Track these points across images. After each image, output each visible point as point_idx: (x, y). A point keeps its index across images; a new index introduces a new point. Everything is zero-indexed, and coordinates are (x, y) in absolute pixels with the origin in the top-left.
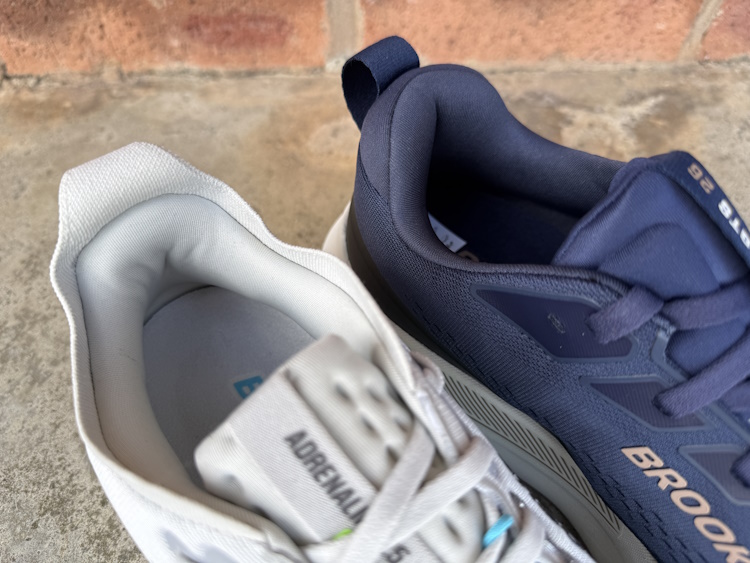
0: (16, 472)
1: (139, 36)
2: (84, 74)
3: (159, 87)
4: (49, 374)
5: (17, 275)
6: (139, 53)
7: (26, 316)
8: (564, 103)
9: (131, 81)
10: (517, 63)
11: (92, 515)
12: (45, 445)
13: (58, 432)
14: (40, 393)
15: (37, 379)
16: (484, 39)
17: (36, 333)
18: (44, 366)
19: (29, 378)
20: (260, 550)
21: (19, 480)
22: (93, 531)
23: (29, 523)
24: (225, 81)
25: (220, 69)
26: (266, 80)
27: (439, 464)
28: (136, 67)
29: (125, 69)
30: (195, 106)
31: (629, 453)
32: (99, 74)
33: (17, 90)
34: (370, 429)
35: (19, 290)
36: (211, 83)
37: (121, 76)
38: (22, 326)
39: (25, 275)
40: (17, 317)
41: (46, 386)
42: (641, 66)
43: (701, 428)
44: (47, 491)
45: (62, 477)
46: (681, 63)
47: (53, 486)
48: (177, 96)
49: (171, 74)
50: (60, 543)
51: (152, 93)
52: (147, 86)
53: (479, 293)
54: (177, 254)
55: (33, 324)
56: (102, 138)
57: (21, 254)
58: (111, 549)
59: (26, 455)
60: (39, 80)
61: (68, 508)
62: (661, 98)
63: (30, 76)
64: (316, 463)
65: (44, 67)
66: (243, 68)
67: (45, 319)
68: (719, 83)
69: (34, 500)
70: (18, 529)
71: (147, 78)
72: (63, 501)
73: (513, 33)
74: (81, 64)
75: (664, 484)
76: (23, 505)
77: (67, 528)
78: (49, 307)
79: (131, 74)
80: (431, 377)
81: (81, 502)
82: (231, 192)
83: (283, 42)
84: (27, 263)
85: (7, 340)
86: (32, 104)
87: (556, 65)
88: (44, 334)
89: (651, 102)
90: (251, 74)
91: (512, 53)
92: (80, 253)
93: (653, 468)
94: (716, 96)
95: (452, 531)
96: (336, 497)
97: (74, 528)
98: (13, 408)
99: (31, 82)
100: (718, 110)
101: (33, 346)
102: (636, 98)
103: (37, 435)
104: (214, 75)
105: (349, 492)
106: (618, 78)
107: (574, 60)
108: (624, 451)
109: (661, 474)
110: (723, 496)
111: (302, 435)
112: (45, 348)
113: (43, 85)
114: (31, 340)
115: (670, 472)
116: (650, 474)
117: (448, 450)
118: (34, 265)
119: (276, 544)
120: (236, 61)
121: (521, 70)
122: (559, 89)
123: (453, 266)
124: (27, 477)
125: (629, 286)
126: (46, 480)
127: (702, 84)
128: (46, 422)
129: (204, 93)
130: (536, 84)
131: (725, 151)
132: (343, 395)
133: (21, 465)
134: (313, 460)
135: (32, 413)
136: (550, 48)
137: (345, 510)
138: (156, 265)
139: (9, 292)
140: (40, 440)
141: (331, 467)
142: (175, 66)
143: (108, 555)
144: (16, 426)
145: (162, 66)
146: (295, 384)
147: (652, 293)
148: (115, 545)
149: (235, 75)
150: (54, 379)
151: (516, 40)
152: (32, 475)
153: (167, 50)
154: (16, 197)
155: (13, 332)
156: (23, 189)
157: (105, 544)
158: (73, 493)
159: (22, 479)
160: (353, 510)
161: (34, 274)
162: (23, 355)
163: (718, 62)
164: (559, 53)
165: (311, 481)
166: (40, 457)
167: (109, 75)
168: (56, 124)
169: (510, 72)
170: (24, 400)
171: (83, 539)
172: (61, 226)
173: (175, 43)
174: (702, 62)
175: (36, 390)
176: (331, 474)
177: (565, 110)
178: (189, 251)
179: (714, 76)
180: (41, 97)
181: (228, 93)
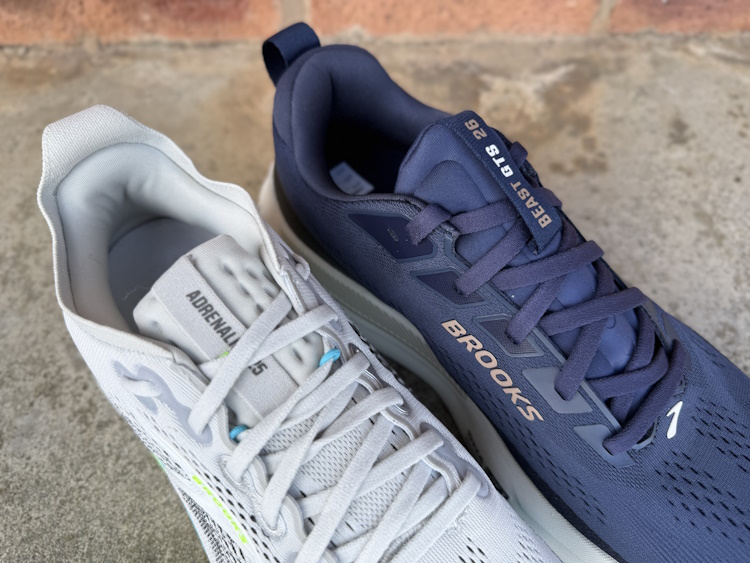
0: (16, 366)
1: (114, 11)
2: (67, 44)
3: (134, 56)
4: (41, 293)
5: (13, 217)
6: (115, 27)
7: (21, 249)
8: (485, 70)
9: (110, 51)
10: (446, 35)
11: (76, 396)
12: (39, 346)
13: (50, 336)
14: (35, 308)
15: (32, 297)
16: (417, 14)
17: (30, 261)
18: (37, 287)
19: (25, 297)
20: (169, 363)
21: (18, 372)
22: (77, 408)
23: (27, 403)
24: (192, 52)
25: (187, 41)
26: (226, 50)
27: (292, 315)
28: (113, 38)
29: (104, 40)
30: (165, 74)
31: (446, 325)
32: (80, 44)
33: (9, 58)
34: (246, 293)
35: (15, 228)
36: (179, 54)
37: (101, 46)
38: (18, 256)
39: (21, 216)
40: (14, 249)
41: (39, 303)
42: (559, 39)
43: (484, 303)
44: (40, 379)
45: (52, 370)
46: (594, 35)
47: (45, 376)
48: (148, 65)
49: (143, 45)
50: (51, 416)
51: (127, 61)
52: (123, 55)
53: (349, 216)
54: (132, 187)
55: (27, 255)
56: (84, 100)
57: (16, 199)
58: (91, 420)
59: (24, 353)
60: (28, 49)
61: (57, 391)
62: (571, 68)
63: (19, 46)
64: (207, 311)
65: (33, 38)
66: (208, 39)
67: (38, 251)
68: (625, 54)
69: (30, 386)
70: (19, 407)
71: (123, 48)
72: (53, 387)
73: (441, 9)
74: (65, 36)
75: (470, 347)
76: (23, 390)
77: (57, 406)
78: (40, 241)
79: (109, 45)
80: (299, 268)
81: (68, 387)
82: (169, 142)
83: (240, 17)
84: (21, 206)
85: (6, 267)
86: (23, 71)
87: (482, 38)
88: (37, 262)
89: (562, 71)
90: (215, 45)
91: (442, 26)
92: (59, 184)
93: (461, 336)
94: (621, 65)
95: (299, 358)
96: (220, 331)
97: (61, 405)
98: (13, 319)
99: (21, 51)
100: (620, 78)
101: (28, 272)
102: (550, 66)
103: (32, 339)
104: (182, 46)
105: (229, 329)
106: (536, 49)
107: (497, 33)
108: (443, 325)
109: (466, 339)
110: (503, 353)
111: (198, 293)
112: (37, 274)
113: (32, 54)
114: (26, 267)
115: (471, 337)
116: (461, 340)
117: (299, 308)
118: (27, 207)
119: (179, 359)
120: (200, 33)
121: (452, 42)
122: (483, 59)
123: (335, 198)
124: (25, 370)
125: (426, 204)
126: (40, 371)
127: (610, 54)
128: (40, 329)
129: (173, 62)
130: (464, 54)
131: (619, 113)
132: (229, 272)
133: (20, 360)
134: (205, 308)
135: (28, 323)
136: (475, 23)
137: (226, 340)
138: (117, 196)
139: (7, 230)
140: (35, 343)
141: (216, 313)
142: (147, 38)
143: (88, 425)
144: (15, 332)
145: (136, 37)
146: (195, 264)
147: (441, 208)
148: (94, 417)
149: (200, 46)
150: (45, 297)
151: (445, 15)
152: (29, 368)
153: (139, 24)
154: (11, 151)
155: (11, 262)
156: (16, 144)
157: (85, 417)
158: (62, 381)
159: (21, 371)
160: (231, 340)
161: (28, 215)
162: (19, 279)
163: (627, 34)
164: (484, 26)
165: (204, 321)
166: (35, 355)
167: (89, 46)
168: (44, 89)
169: (442, 43)
170: (22, 312)
171: (69, 414)
172: (44, 164)
173: (146, 17)
174: (613, 35)
175: (31, 305)
176: (216, 317)
177: (486, 78)
178: (140, 186)
179: (622, 47)
180: (30, 64)
181: (195, 62)
